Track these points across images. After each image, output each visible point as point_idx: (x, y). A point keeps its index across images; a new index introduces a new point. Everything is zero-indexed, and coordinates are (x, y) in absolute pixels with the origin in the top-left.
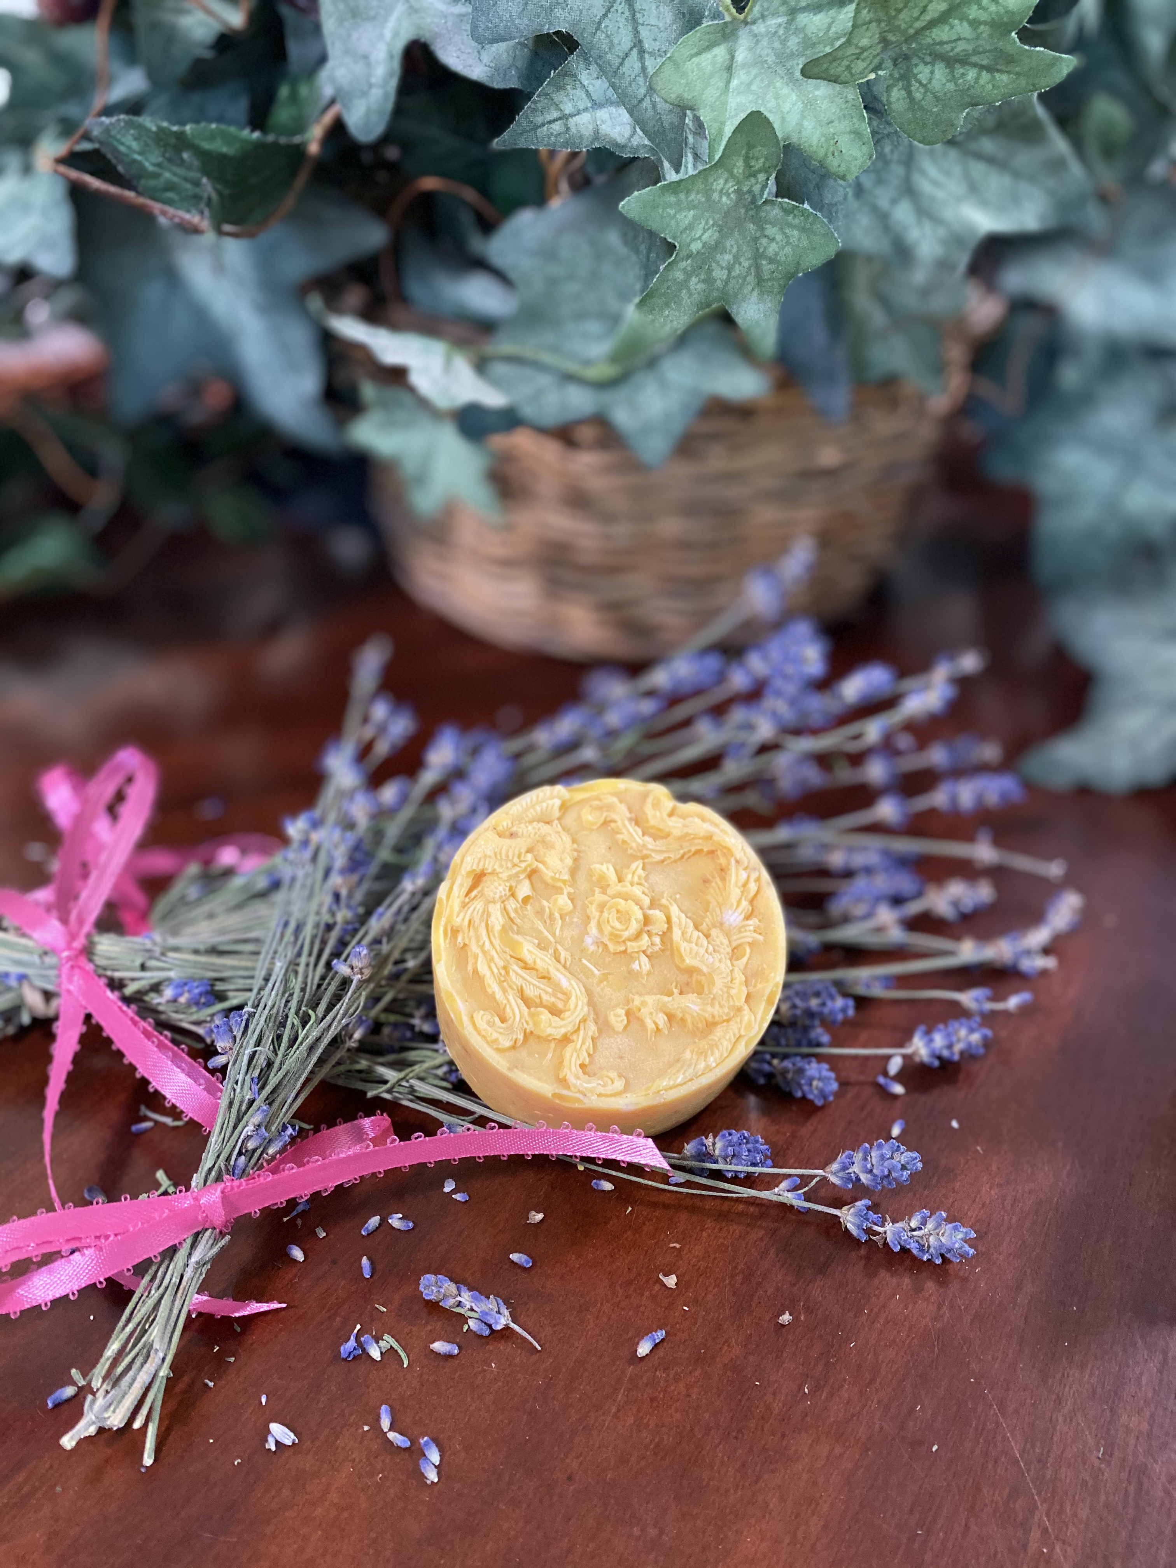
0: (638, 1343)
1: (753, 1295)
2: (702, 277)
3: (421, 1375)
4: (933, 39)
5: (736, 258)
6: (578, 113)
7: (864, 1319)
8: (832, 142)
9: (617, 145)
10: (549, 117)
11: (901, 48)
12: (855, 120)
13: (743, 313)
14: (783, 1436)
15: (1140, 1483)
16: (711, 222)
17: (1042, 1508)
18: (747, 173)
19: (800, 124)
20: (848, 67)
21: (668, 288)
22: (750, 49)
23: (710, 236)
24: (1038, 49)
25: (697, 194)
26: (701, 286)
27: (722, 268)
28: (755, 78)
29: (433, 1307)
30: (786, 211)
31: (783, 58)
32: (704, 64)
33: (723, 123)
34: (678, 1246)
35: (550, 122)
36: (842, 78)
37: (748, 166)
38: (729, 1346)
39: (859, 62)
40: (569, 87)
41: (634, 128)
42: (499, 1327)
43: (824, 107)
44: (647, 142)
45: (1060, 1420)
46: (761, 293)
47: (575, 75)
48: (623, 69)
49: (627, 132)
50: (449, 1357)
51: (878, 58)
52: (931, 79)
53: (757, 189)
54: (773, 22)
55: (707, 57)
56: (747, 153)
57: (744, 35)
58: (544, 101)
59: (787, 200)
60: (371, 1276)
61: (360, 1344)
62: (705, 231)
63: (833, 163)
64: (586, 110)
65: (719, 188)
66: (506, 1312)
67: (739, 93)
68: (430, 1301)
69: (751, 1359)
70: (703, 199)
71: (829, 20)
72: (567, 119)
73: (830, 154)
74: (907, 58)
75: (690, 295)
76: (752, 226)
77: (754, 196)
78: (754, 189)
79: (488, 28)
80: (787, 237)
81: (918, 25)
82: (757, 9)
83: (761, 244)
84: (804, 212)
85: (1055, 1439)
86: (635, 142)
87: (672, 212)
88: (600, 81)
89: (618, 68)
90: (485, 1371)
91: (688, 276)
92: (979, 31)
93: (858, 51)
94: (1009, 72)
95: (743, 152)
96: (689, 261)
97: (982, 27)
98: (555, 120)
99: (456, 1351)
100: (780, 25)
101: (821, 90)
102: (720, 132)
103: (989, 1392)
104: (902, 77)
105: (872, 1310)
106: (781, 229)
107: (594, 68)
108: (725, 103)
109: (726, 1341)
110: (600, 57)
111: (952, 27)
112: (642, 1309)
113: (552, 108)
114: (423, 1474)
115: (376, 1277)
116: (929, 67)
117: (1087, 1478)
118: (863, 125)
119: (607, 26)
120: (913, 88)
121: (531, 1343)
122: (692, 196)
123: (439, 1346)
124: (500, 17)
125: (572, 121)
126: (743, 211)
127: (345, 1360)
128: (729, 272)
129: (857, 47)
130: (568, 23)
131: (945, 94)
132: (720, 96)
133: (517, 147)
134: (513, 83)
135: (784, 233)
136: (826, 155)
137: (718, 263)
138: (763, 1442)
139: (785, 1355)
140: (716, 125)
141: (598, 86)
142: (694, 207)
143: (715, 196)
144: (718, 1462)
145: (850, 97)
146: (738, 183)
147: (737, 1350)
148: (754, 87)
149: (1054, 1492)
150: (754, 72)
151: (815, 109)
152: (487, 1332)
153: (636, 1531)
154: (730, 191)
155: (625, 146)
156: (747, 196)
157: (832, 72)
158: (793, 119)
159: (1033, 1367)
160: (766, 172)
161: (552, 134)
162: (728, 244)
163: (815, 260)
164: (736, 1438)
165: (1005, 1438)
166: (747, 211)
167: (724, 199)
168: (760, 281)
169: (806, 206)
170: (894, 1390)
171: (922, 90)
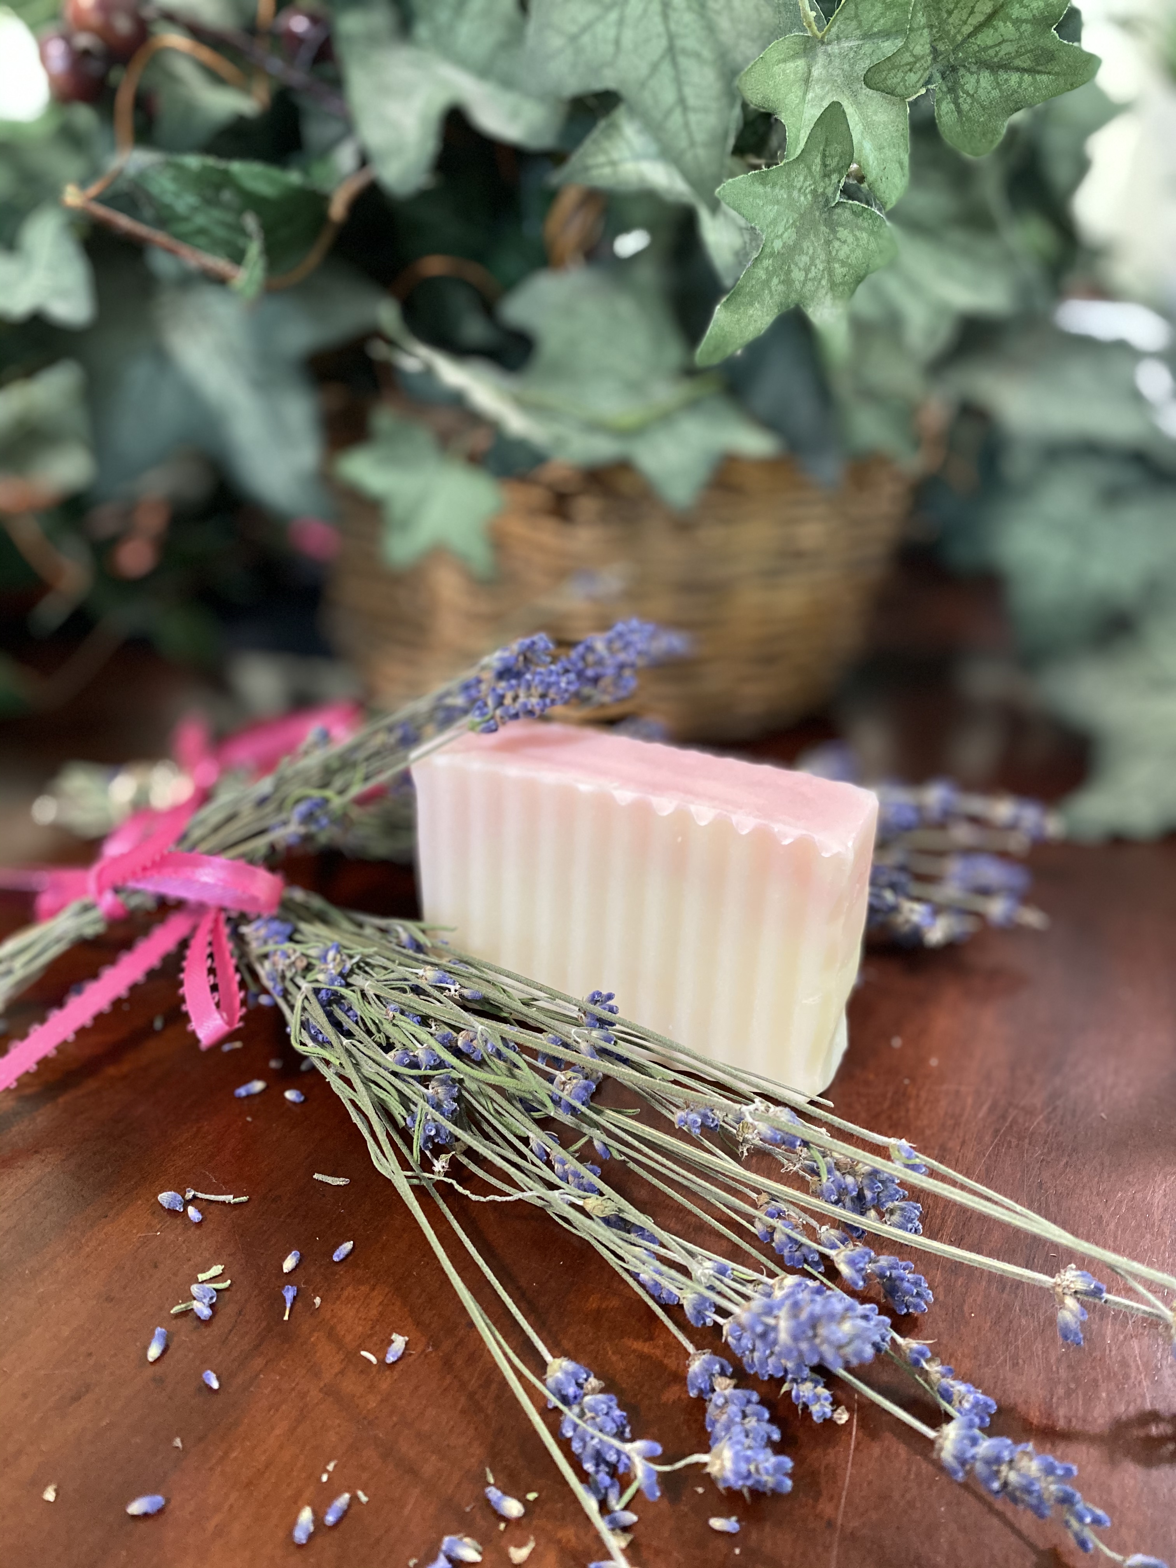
2: (783, 278)
4: (979, 45)
5: (812, 259)
6: (625, 161)
8: (882, 167)
9: (660, 189)
10: (600, 162)
11: (949, 59)
12: (900, 147)
13: (818, 313)
16: (791, 222)
18: (823, 173)
19: (861, 143)
20: (903, 79)
21: (752, 287)
22: (825, 67)
23: (790, 236)
25: (780, 190)
26: (781, 289)
27: (800, 269)
30: (856, 214)
31: (850, 80)
32: (788, 72)
33: (799, 131)
35: (601, 166)
36: (897, 92)
37: (825, 165)
39: (912, 73)
40: (615, 139)
44: (687, 189)
46: (833, 298)
47: (620, 128)
48: (667, 124)
51: (929, 70)
52: (977, 89)
53: (830, 191)
54: (846, 44)
56: (824, 150)
57: (820, 51)
58: (594, 147)
62: (786, 229)
63: (881, 188)
64: (631, 159)
70: (786, 196)
72: (616, 165)
73: (879, 179)
74: (954, 69)
75: (772, 296)
76: (825, 228)
77: (828, 198)
78: (827, 191)
80: (857, 239)
81: (966, 30)
82: (834, 30)
83: (834, 247)
84: (872, 216)
86: (678, 189)
87: (760, 203)
88: (641, 134)
89: (662, 123)
91: (770, 274)
92: (1021, 31)
93: (910, 60)
94: (1049, 72)
95: (821, 148)
96: (771, 261)
97: (1024, 26)
98: (606, 164)
100: (852, 48)
101: (879, 103)
102: (797, 138)
104: (950, 90)
106: (852, 231)
107: (636, 121)
110: (645, 110)
111: (996, 29)
113: (602, 154)
116: (974, 77)
118: (905, 153)
119: (652, 85)
120: (960, 100)
125: (620, 167)
126: (817, 214)
128: (806, 274)
129: (912, 54)
130: (615, 81)
131: (991, 102)
135: (855, 236)
137: (796, 264)
140: (794, 130)
141: (641, 140)
142: (778, 202)
143: (795, 194)
146: (815, 182)
150: (827, 87)
151: (872, 132)
154: (807, 191)
156: (820, 199)
157: (889, 83)
160: (839, 173)
162: (805, 244)
166: (821, 214)
167: (802, 198)
168: (832, 285)
171: (969, 100)
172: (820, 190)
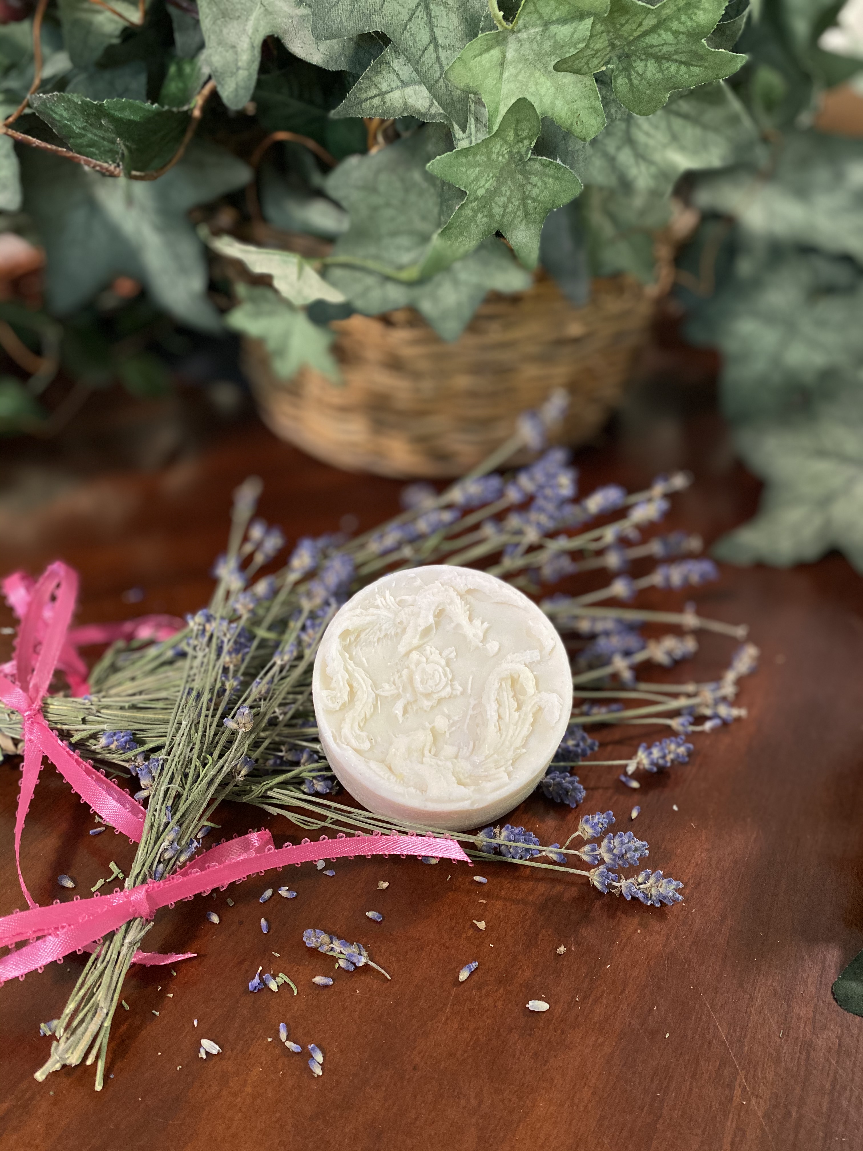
0: (459, 972)
1: (538, 934)
2: (486, 213)
3: (307, 1000)
4: (647, 44)
5: (509, 200)
6: (392, 90)
7: (616, 948)
8: (576, 115)
9: (419, 113)
10: (371, 94)
11: (624, 50)
12: (592, 100)
13: (514, 237)
14: (563, 1031)
15: (808, 1054)
16: (491, 175)
17: (742, 1074)
18: (516, 140)
19: (553, 103)
20: (587, 63)
21: (461, 222)
22: (517, 50)
23: (491, 184)
24: (720, 50)
25: (481, 156)
26: (485, 220)
27: (499, 207)
28: (521, 70)
29: (314, 952)
30: (545, 165)
31: (540, 56)
32: (483, 62)
33: (498, 104)
34: (485, 902)
35: (371, 98)
36: (583, 71)
37: (517, 135)
38: (523, 971)
39: (594, 59)
40: (384, 72)
41: (432, 100)
42: (361, 965)
43: (570, 90)
44: (441, 111)
45: (753, 1012)
46: (527, 224)
47: (388, 63)
48: (423, 59)
49: (427, 104)
50: (326, 987)
51: (608, 56)
52: (645, 71)
53: (523, 150)
54: (532, 31)
55: (486, 56)
56: (516, 126)
57: (511, 39)
58: (367, 83)
59: (545, 158)
60: (268, 932)
61: (263, 981)
62: (487, 181)
63: (577, 129)
64: (397, 88)
65: (496, 151)
66: (365, 954)
67: (509, 82)
68: (311, 948)
69: (538, 979)
70: (486, 159)
71: (572, 30)
72: (384, 95)
73: (574, 123)
74: (628, 56)
75: (477, 226)
76: (520, 176)
77: (521, 156)
78: (521, 150)
79: (324, 29)
80: (545, 183)
81: (636, 34)
82: (521, 22)
83: (527, 189)
84: (557, 166)
85: (750, 1025)
86: (433, 111)
87: (464, 170)
88: (406, 67)
89: (420, 58)
90: (351, 995)
91: (475, 212)
92: (679, 39)
93: (592, 53)
94: (700, 66)
95: (514, 126)
96: (476, 203)
97: (681, 36)
98: (375, 96)
99: (331, 983)
100: (537, 33)
101: (567, 79)
102: (496, 110)
103: (704, 995)
104: (624, 69)
105: (621, 941)
106: (541, 178)
107: (402, 57)
108: (499, 90)
109: (521, 967)
110: (406, 50)
111: (660, 35)
112: (461, 947)
113: (373, 87)
114: (312, 1070)
115: (271, 932)
116: (643, 63)
117: (772, 1051)
118: (597, 102)
119: (411, 28)
120: (632, 77)
121: (384, 975)
122: (478, 157)
123: (319, 980)
124: (333, 21)
125: (387, 97)
126: (514, 166)
127: (252, 992)
128: (505, 210)
129: (593, 50)
130: (383, 25)
131: (655, 81)
132: (496, 84)
133: (348, 116)
134: (342, 66)
135: (543, 181)
136: (572, 124)
137: (496, 203)
138: (548, 1037)
139: (562, 975)
140: (493, 105)
141: (406, 71)
142: (479, 165)
143: (494, 156)
144: (518, 1053)
145: (588, 83)
146: (510, 147)
147: (528, 974)
148: (520, 78)
149: (750, 1063)
150: (520, 66)
151: (563, 92)
152: (352, 968)
153: (463, 1102)
154: (505, 153)
155: (425, 114)
156: (516, 156)
157: (575, 67)
158: (548, 100)
159: (734, 976)
160: (530, 139)
161: (373, 106)
162: (504, 189)
163: (565, 199)
164: (530, 1035)
165: (715, 1026)
166: (516, 166)
167: (500, 158)
168: (527, 214)
169: (558, 161)
170: (638, 997)
171: (639, 78)
172: (515, 151)
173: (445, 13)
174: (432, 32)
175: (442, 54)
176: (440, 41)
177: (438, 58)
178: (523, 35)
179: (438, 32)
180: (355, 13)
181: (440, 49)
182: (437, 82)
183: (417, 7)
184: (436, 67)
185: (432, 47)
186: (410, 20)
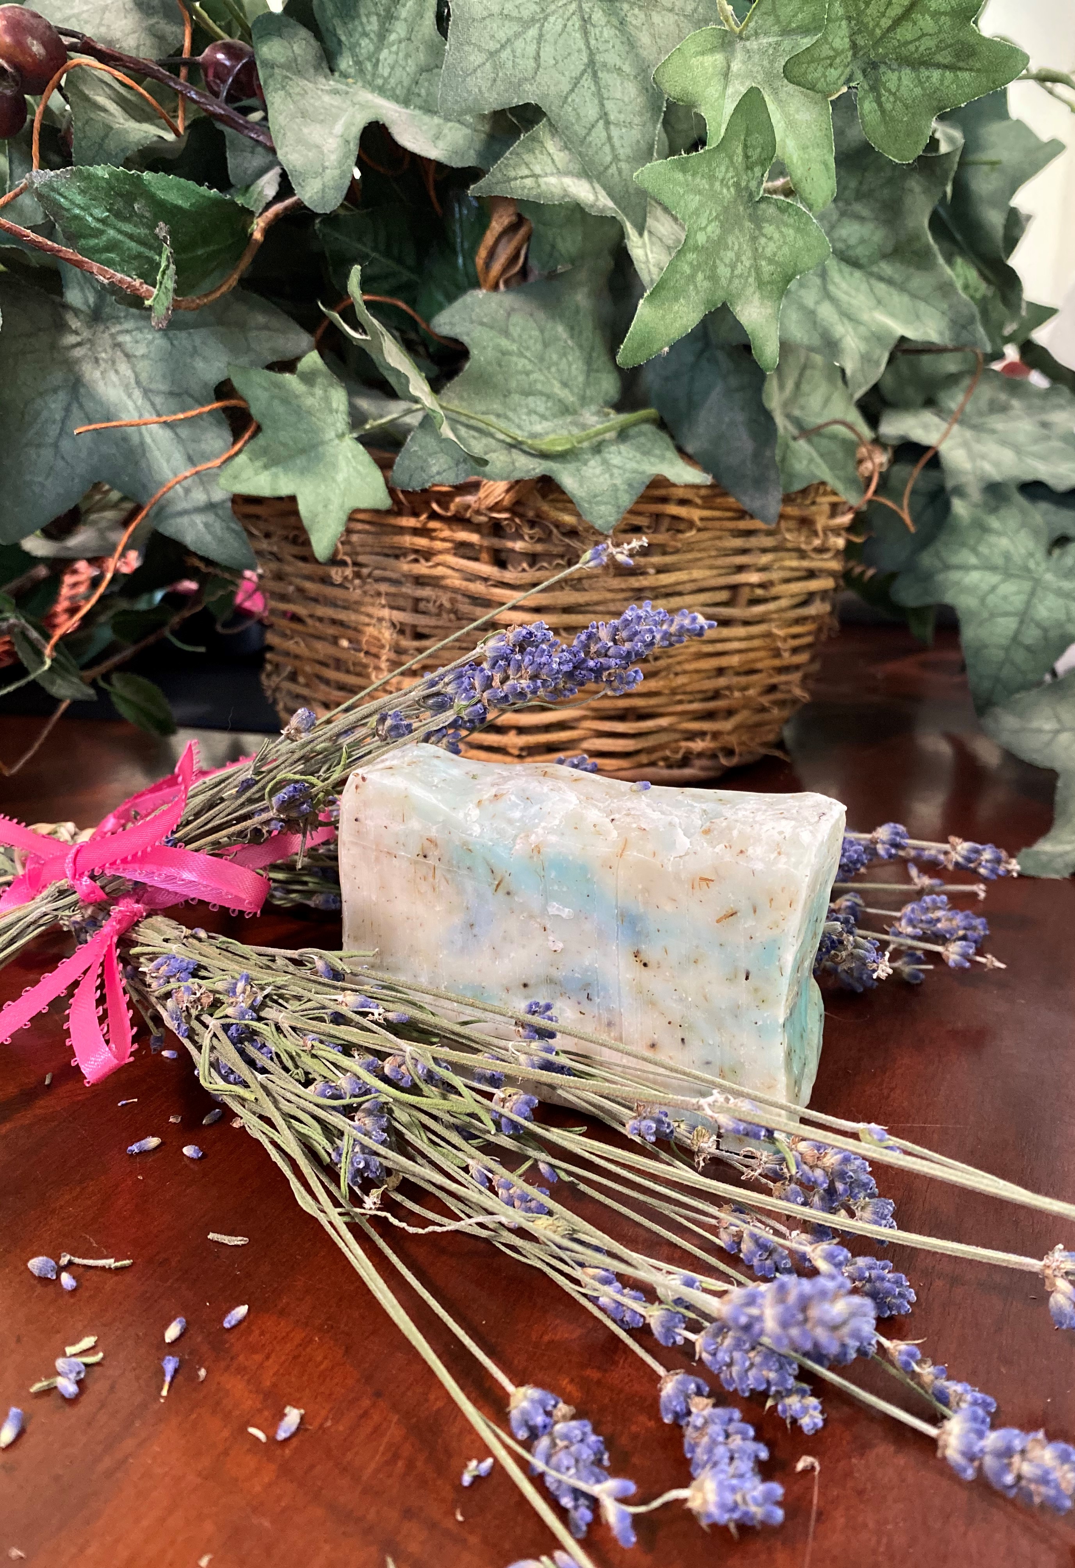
2: (708, 273)
4: (898, 41)
5: (738, 256)
6: (546, 175)
9: (584, 203)
10: (522, 173)
12: (825, 148)
16: (714, 214)
18: (745, 165)
22: (745, 64)
23: (713, 229)
26: (706, 284)
27: (725, 266)
31: (770, 77)
32: (706, 65)
35: (523, 177)
39: (832, 70)
40: (536, 151)
43: (802, 131)
44: (613, 204)
47: (540, 142)
48: (589, 139)
49: (592, 197)
53: (753, 185)
54: (764, 41)
55: (709, 59)
56: (745, 141)
57: (739, 48)
58: (515, 160)
59: (780, 198)
62: (709, 222)
64: (553, 174)
65: (721, 176)
70: (707, 186)
72: (537, 178)
73: (805, 179)
75: (697, 291)
76: (750, 223)
77: (752, 194)
78: (750, 184)
79: (457, 102)
80: (784, 236)
81: (885, 23)
82: (752, 25)
83: (760, 243)
84: (797, 211)
86: (602, 204)
87: (682, 192)
88: (565, 151)
89: (585, 139)
91: (695, 270)
92: (941, 22)
93: (832, 53)
94: (970, 70)
95: (742, 139)
96: (693, 254)
97: (942, 17)
98: (527, 177)
100: (770, 44)
102: (717, 132)
104: (872, 87)
106: (778, 228)
107: (558, 139)
108: (722, 106)
110: (567, 128)
111: (915, 23)
113: (523, 166)
116: (897, 73)
118: (831, 159)
119: (573, 100)
120: (883, 99)
122: (698, 179)
124: (469, 92)
125: (542, 181)
126: (741, 207)
128: (733, 271)
130: (536, 96)
131: (913, 101)
133: (489, 194)
135: (781, 232)
136: (802, 177)
137: (722, 260)
140: (714, 124)
141: (561, 157)
142: (700, 193)
143: (718, 185)
145: (825, 114)
146: (738, 174)
154: (730, 183)
155: (593, 206)
156: (744, 191)
157: (809, 78)
160: (762, 165)
161: (525, 187)
162: (730, 241)
163: (810, 261)
166: (745, 208)
167: (725, 190)
168: (760, 283)
171: (892, 99)
172: (743, 184)
173: (618, 82)
174: (602, 105)
175: (615, 132)
176: (612, 117)
177: (610, 138)
178: (752, 44)
179: (609, 105)
180: (499, 82)
181: (612, 127)
182: (607, 168)
183: (582, 74)
184: (607, 149)
185: (601, 123)
186: (572, 90)
